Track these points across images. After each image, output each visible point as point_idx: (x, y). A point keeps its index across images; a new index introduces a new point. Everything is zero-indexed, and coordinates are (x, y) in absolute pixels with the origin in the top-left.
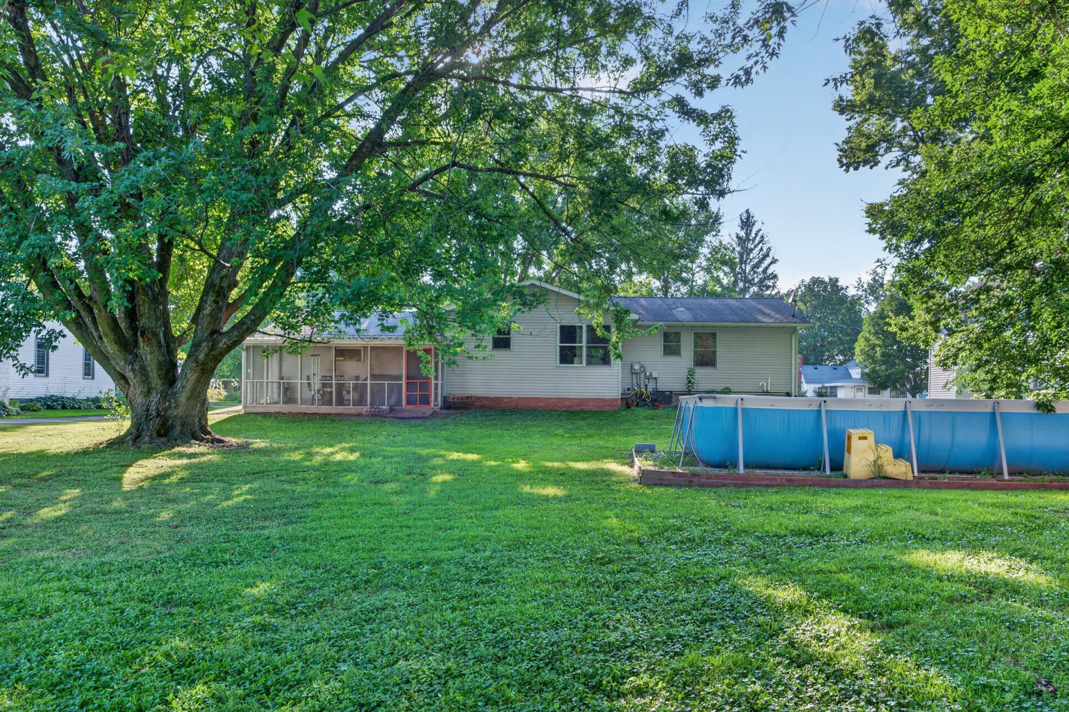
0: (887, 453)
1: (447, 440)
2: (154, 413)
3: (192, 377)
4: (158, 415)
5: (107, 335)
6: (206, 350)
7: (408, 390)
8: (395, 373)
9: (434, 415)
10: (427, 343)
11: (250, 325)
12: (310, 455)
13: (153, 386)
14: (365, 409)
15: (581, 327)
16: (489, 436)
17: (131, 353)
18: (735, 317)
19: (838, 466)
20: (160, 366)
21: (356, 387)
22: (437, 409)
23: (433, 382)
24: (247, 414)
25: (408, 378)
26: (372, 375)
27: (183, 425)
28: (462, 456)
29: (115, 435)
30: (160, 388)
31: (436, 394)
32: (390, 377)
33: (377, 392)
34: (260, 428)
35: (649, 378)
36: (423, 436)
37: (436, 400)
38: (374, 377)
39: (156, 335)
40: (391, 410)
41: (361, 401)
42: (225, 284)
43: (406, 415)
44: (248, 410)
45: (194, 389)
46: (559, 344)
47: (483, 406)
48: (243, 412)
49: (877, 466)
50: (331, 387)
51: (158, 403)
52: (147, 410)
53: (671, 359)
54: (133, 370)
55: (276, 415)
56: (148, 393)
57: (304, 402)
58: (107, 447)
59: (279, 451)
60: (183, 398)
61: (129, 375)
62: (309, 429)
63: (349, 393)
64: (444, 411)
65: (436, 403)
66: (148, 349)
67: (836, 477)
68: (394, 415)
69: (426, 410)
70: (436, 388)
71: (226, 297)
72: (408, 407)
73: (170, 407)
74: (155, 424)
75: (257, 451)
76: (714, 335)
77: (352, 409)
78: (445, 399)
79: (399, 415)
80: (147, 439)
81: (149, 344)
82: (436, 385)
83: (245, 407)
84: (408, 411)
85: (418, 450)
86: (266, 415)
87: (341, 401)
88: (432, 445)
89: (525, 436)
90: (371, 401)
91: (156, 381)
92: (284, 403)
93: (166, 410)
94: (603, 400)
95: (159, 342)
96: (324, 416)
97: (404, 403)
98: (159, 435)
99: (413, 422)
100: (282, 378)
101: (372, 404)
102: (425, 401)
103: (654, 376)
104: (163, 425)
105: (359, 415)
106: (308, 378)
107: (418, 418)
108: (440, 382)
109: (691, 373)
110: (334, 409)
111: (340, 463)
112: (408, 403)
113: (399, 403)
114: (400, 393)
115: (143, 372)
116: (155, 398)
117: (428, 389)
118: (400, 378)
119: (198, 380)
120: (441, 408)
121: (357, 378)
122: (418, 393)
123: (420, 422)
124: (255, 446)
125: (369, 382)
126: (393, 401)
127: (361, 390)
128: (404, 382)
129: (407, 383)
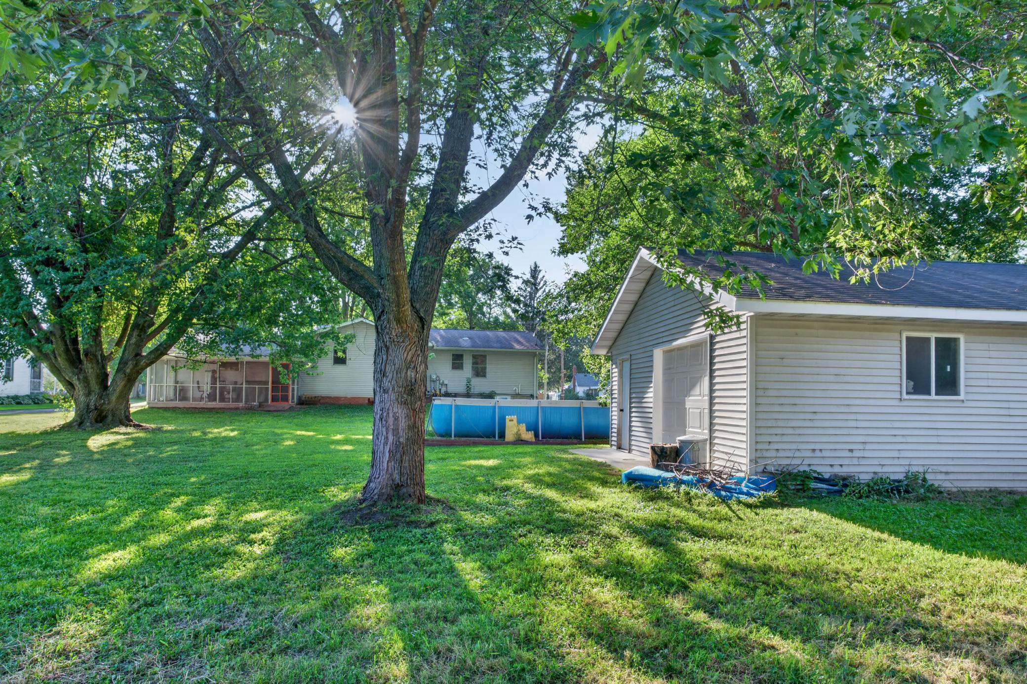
0: (523, 427)
1: (297, 425)
2: (93, 407)
3: (121, 384)
4: (96, 409)
5: (60, 355)
6: (131, 366)
7: (273, 391)
8: (264, 379)
9: (291, 409)
10: (285, 361)
11: (161, 351)
12: (205, 433)
13: (93, 389)
14: (241, 405)
16: (326, 422)
17: (77, 368)
18: (499, 345)
19: (502, 435)
20: (98, 376)
21: (234, 390)
22: (294, 405)
23: (291, 386)
24: (151, 408)
25: (273, 383)
26: (246, 381)
27: (113, 416)
28: (303, 433)
29: (62, 422)
30: (97, 391)
31: (293, 395)
32: (259, 383)
33: (250, 393)
34: (163, 418)
35: (442, 384)
36: (283, 422)
37: (293, 398)
38: (248, 382)
39: (95, 356)
40: (260, 405)
41: (238, 399)
42: (146, 325)
43: (272, 409)
44: (152, 405)
45: (121, 392)
47: (327, 403)
48: (147, 407)
49: (518, 434)
50: (216, 389)
51: (96, 401)
52: (88, 406)
53: (457, 373)
54: (79, 379)
55: (174, 409)
56: (89, 394)
57: (194, 399)
58: (60, 429)
59: (182, 431)
60: (114, 398)
61: (75, 382)
62: (201, 419)
63: (229, 393)
64: (298, 406)
65: (292, 400)
66: (90, 365)
67: (500, 441)
68: (262, 409)
69: (286, 405)
70: (293, 390)
71: (145, 332)
72: (275, 403)
73: (104, 403)
74: (93, 415)
75: (167, 431)
76: (485, 357)
77: (231, 405)
78: (299, 398)
79: (266, 409)
80: (88, 424)
81: (91, 361)
82: (293, 388)
83: (148, 404)
84: (272, 406)
85: (276, 431)
86: (166, 409)
87: (222, 399)
88: (287, 428)
89: (349, 422)
90: (245, 399)
91: (95, 386)
92: (180, 400)
93: (102, 405)
95: (98, 361)
96: (210, 410)
97: (270, 401)
98: (97, 422)
99: (275, 413)
100: (177, 382)
101: (246, 401)
102: (285, 399)
103: (445, 383)
104: (100, 415)
105: (237, 409)
106: (198, 383)
107: (278, 411)
108: (296, 387)
109: (469, 381)
110: (216, 404)
111: (225, 437)
112: (273, 400)
113: (266, 400)
114: (267, 394)
115: (86, 381)
116: (93, 398)
117: (287, 391)
118: (267, 383)
119: (125, 386)
120: (297, 404)
121: (236, 383)
122: (280, 394)
123: (279, 413)
124: (165, 429)
125: (244, 386)
126: (262, 399)
127: (238, 391)
128: (270, 386)
129: (273, 387)
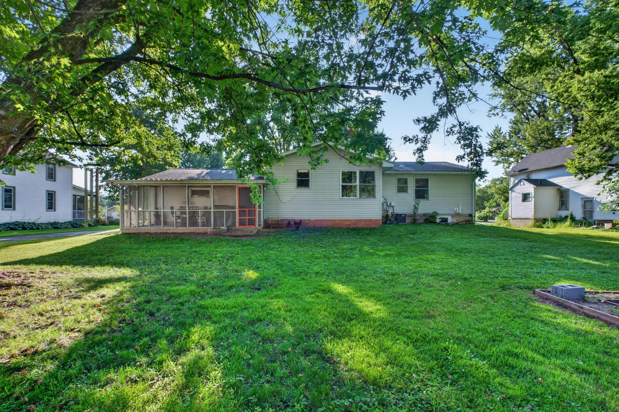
7: (240, 215)
8: (230, 204)
9: (258, 234)
14: (209, 229)
15: (355, 173)
21: (203, 214)
22: (261, 228)
23: (257, 210)
24: (124, 234)
25: (240, 207)
26: (214, 206)
31: (259, 218)
32: (227, 207)
33: (218, 216)
37: (260, 221)
38: (216, 207)
40: (228, 230)
41: (207, 223)
43: (239, 233)
44: (125, 231)
46: (341, 183)
48: (121, 233)
50: (186, 214)
53: (402, 195)
57: (164, 224)
63: (199, 218)
64: (266, 230)
65: (259, 225)
68: (230, 234)
69: (253, 229)
70: (260, 214)
72: (242, 227)
76: (427, 180)
77: (200, 229)
78: (265, 221)
79: (234, 234)
82: (259, 212)
83: (122, 229)
84: (240, 230)
86: (138, 235)
87: (194, 223)
90: (214, 224)
92: (151, 225)
94: (371, 220)
97: (237, 225)
101: (215, 226)
102: (252, 222)
103: (392, 205)
105: (205, 234)
106: (172, 208)
107: (247, 236)
108: (262, 210)
110: (188, 229)
112: (240, 224)
113: (234, 224)
114: (234, 218)
117: (254, 215)
118: (234, 207)
120: (263, 228)
121: (206, 208)
122: (247, 218)
125: (212, 210)
126: (230, 223)
127: (207, 214)
128: (237, 210)
129: (240, 211)
